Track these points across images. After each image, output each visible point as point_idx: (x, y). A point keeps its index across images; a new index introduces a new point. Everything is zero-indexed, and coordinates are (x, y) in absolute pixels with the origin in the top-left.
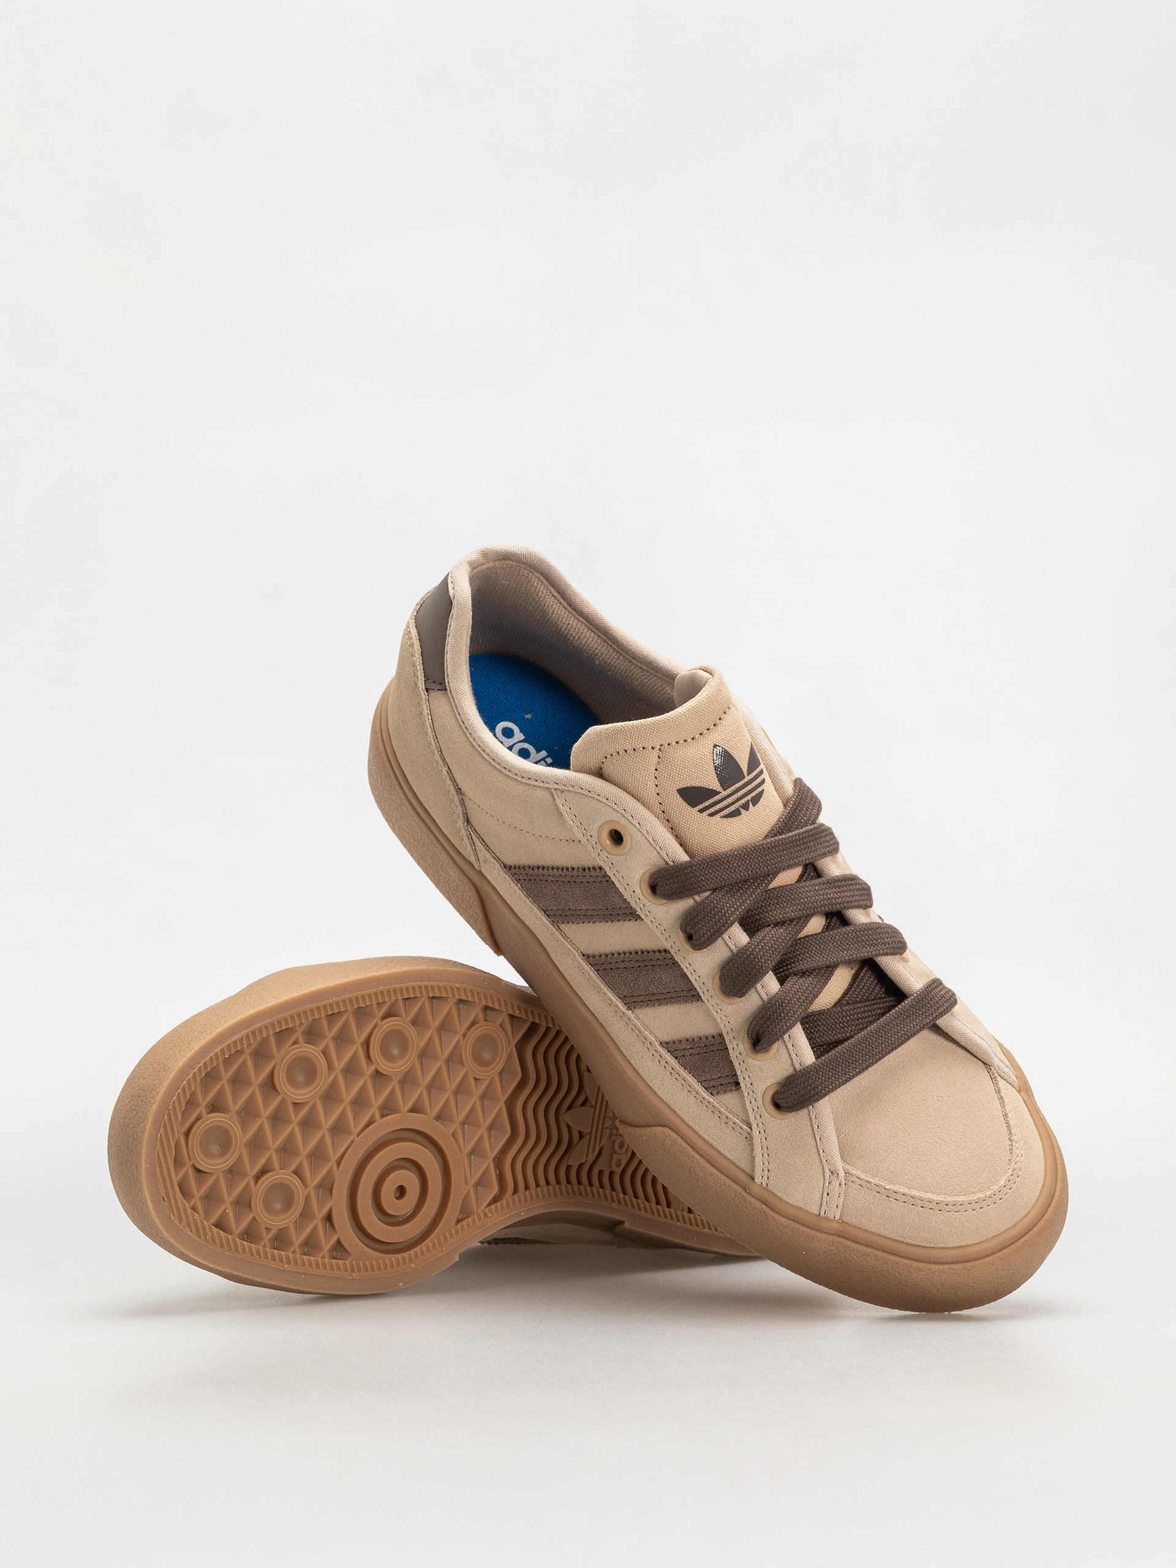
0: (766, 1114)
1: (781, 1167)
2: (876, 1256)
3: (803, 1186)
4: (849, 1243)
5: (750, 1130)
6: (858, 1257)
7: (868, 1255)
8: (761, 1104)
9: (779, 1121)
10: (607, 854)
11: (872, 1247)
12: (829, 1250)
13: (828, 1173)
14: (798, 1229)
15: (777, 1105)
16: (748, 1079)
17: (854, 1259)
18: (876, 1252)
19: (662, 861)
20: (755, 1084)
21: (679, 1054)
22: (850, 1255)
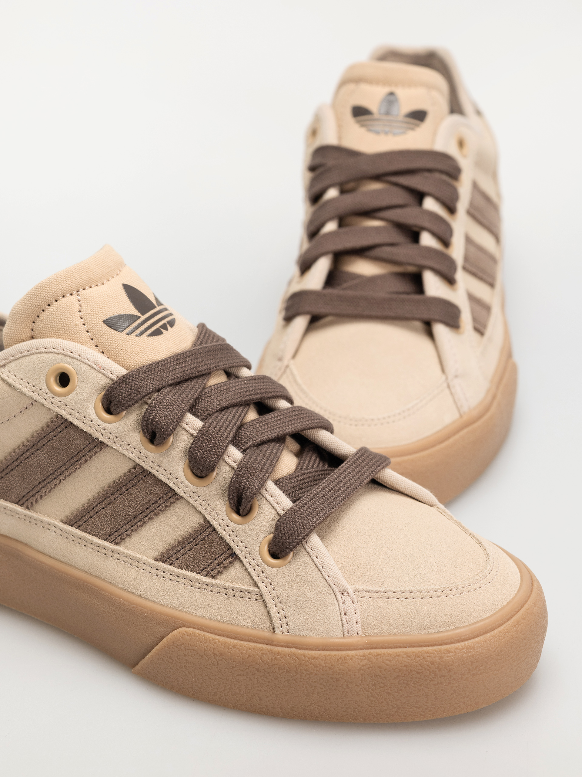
0: (267, 567)
1: (296, 608)
2: (406, 653)
3: (321, 616)
4: (378, 651)
5: (257, 590)
6: (390, 661)
7: (399, 656)
8: (260, 560)
9: (281, 568)
10: (59, 399)
11: (400, 647)
12: (363, 666)
13: (339, 595)
14: (329, 655)
15: (275, 556)
16: (241, 544)
17: (387, 665)
18: (405, 650)
19: (109, 380)
20: (248, 545)
21: (173, 559)
22: (383, 662)
